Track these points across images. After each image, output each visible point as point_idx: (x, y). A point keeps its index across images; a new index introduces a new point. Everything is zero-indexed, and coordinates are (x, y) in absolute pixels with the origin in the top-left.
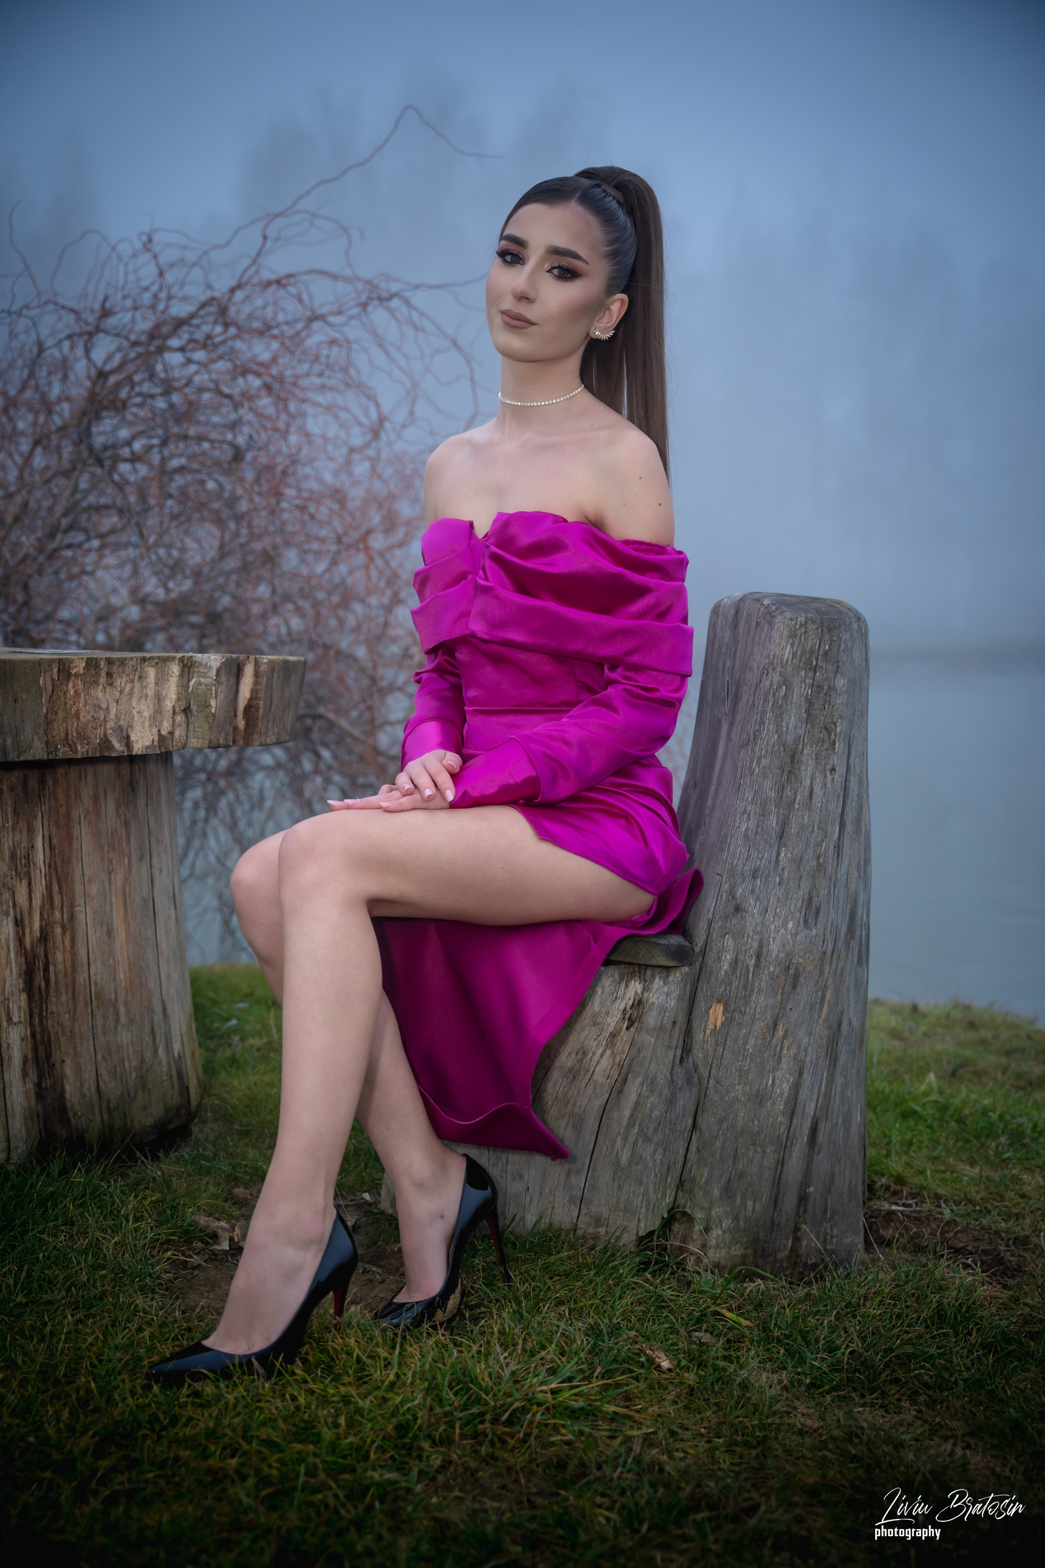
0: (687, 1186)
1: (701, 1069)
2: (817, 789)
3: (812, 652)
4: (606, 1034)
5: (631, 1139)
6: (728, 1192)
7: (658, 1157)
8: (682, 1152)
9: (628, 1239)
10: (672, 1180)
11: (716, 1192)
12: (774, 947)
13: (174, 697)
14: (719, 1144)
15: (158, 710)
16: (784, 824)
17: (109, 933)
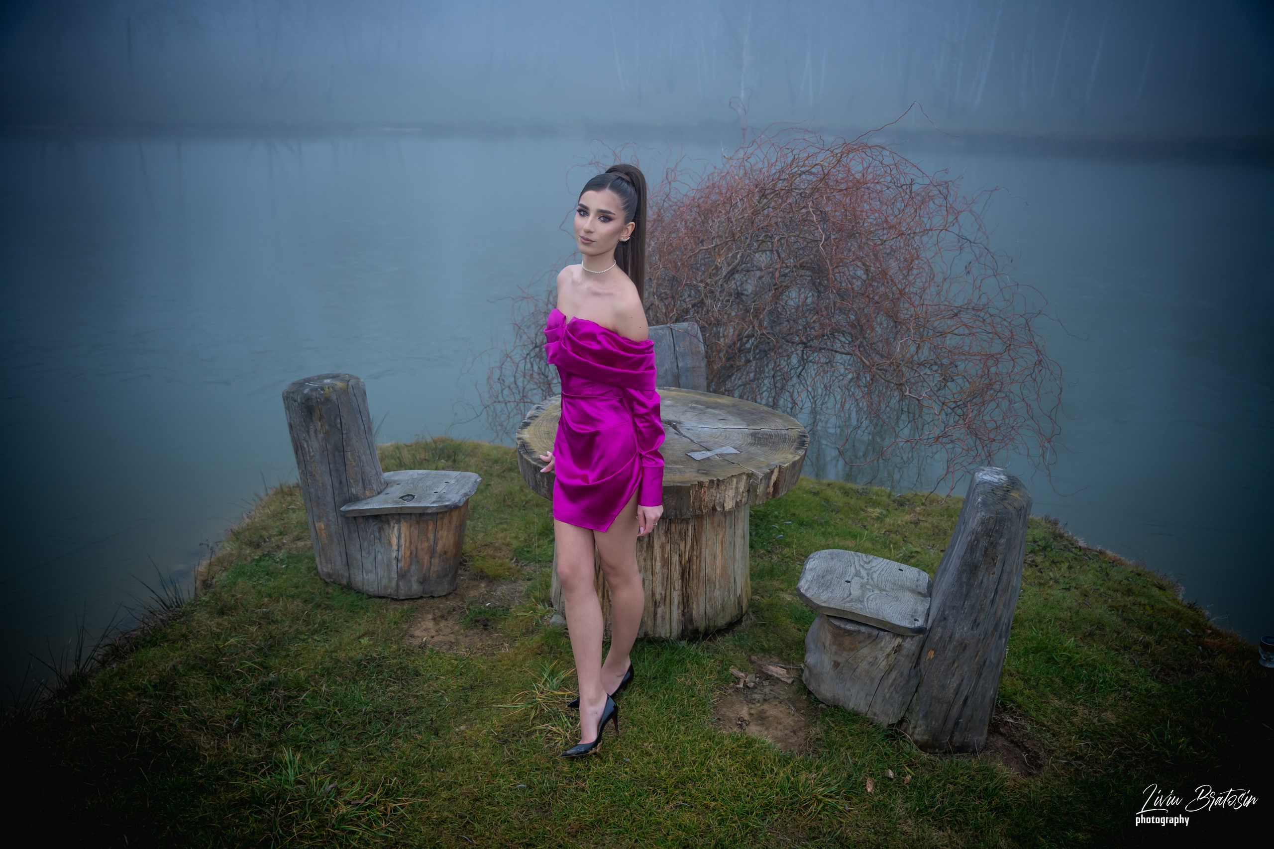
0: (910, 711)
1: (922, 671)
2: (985, 581)
3: (990, 530)
4: (885, 654)
5: (891, 691)
6: (925, 716)
7: (900, 699)
8: (910, 699)
9: (885, 725)
10: (905, 708)
11: (921, 715)
12: (957, 636)
13: (743, 487)
14: (925, 699)
15: (737, 492)
16: (968, 592)
17: (714, 557)
